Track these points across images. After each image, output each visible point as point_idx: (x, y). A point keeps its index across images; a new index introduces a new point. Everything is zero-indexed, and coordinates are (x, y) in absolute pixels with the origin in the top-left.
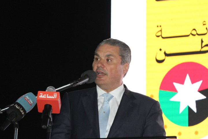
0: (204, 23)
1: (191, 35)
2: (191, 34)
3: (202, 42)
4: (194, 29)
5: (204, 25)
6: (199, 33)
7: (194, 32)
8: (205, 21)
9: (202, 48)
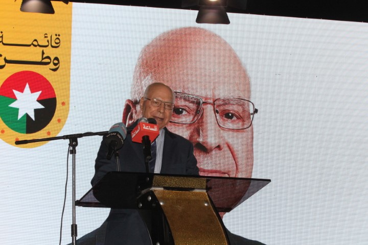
0: (46, 35)
1: (32, 46)
2: (32, 44)
3: (43, 53)
4: (35, 40)
5: (46, 37)
6: (40, 44)
7: (35, 43)
8: (46, 34)
9: (43, 59)
